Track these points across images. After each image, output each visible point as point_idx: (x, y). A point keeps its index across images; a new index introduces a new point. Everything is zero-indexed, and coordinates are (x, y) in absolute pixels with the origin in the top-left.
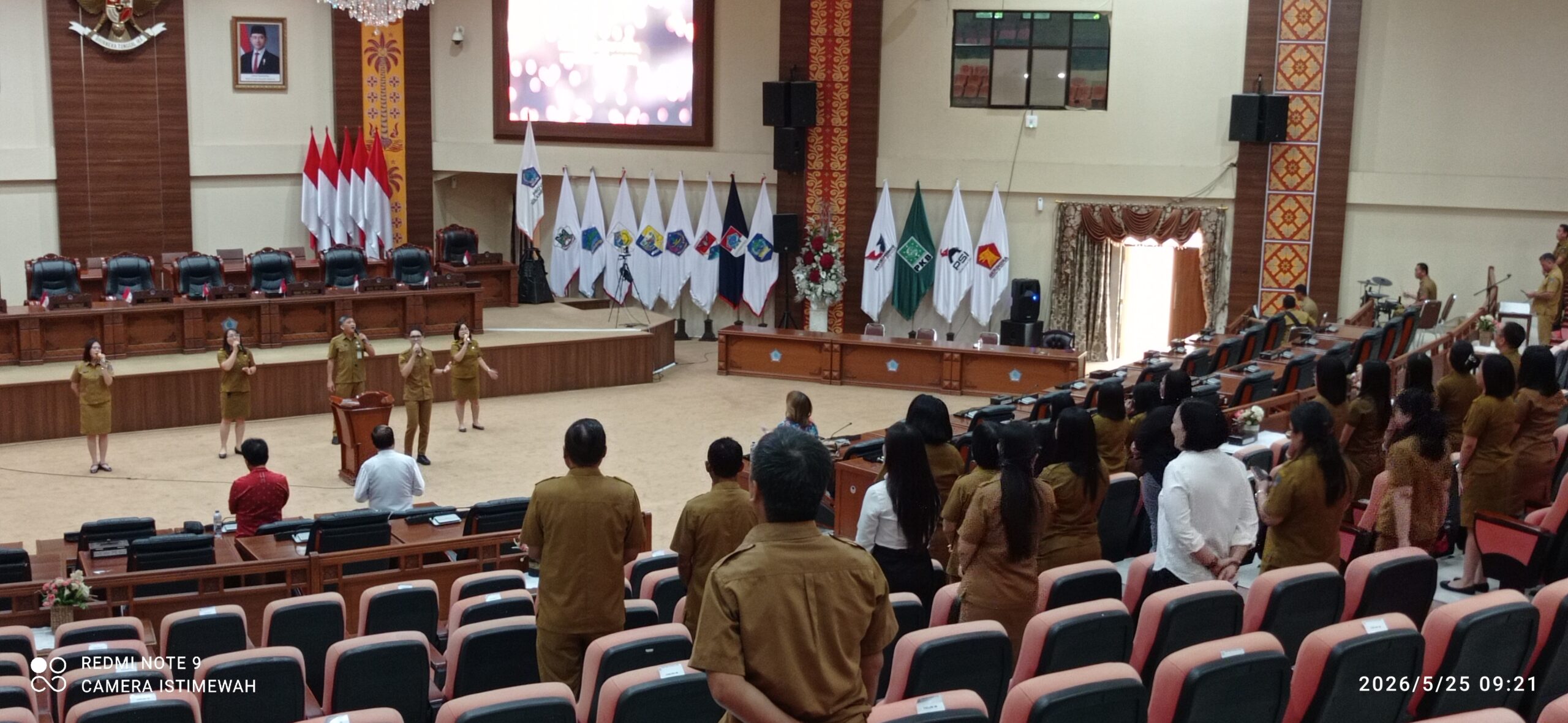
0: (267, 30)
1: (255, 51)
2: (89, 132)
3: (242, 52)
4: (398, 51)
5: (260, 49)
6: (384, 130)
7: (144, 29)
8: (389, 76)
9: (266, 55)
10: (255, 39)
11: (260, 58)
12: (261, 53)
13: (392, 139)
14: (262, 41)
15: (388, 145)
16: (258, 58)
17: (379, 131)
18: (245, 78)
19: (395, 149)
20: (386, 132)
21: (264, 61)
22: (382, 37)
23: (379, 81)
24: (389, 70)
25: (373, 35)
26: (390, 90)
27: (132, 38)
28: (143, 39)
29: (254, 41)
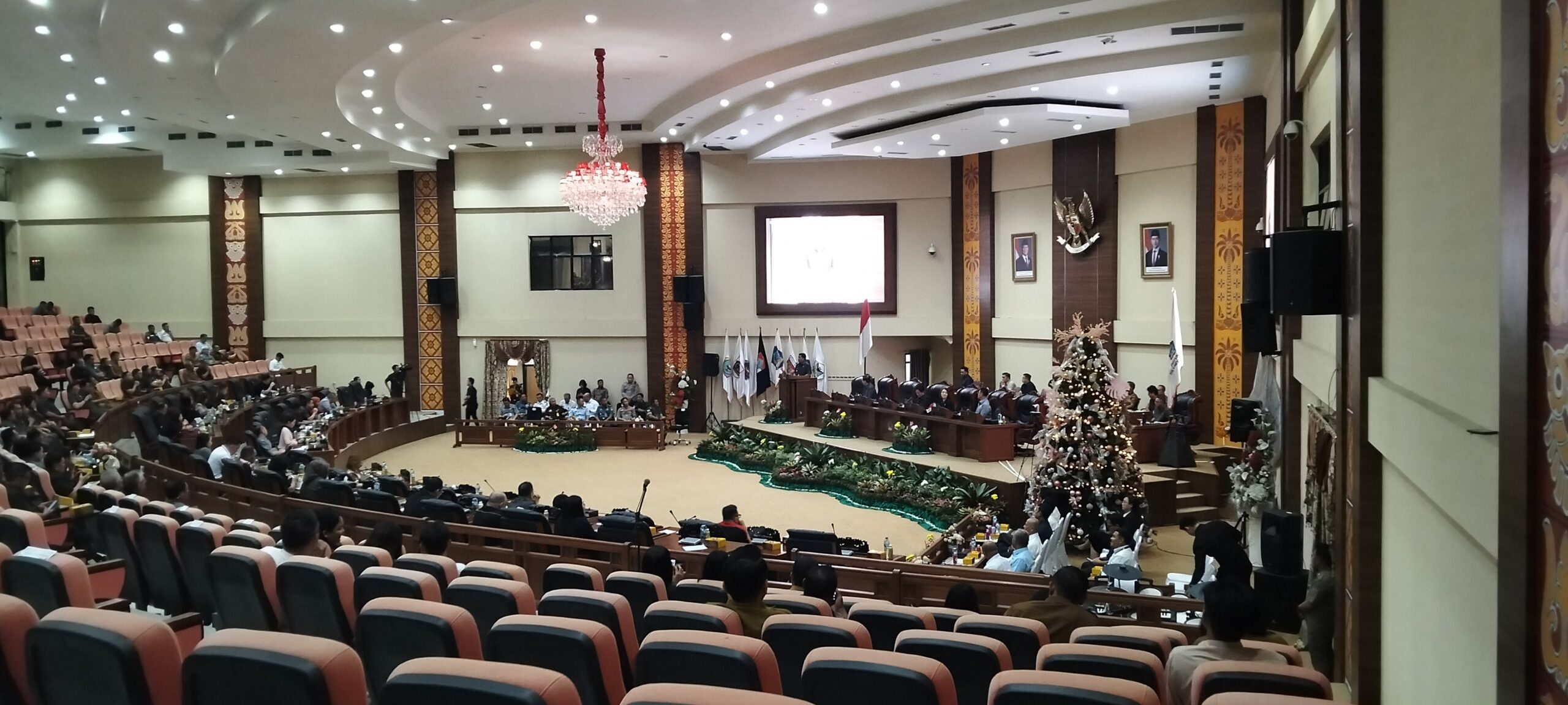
0: (1160, 233)
1: (1153, 250)
2: (1065, 310)
3: (1146, 251)
4: (1241, 243)
5: (1157, 248)
7: (1089, 238)
8: (1232, 266)
9: (1160, 252)
10: (1154, 240)
11: (1157, 253)
12: (1157, 250)
13: (1234, 319)
14: (1158, 241)
15: (1231, 325)
16: (1155, 256)
17: (1225, 311)
18: (1148, 270)
19: (1236, 328)
20: (1229, 313)
21: (1159, 256)
22: (1230, 231)
23: (1226, 270)
24: (1233, 260)
25: (1224, 230)
26: (1234, 277)
27: (1082, 244)
28: (1087, 245)
29: (1153, 242)
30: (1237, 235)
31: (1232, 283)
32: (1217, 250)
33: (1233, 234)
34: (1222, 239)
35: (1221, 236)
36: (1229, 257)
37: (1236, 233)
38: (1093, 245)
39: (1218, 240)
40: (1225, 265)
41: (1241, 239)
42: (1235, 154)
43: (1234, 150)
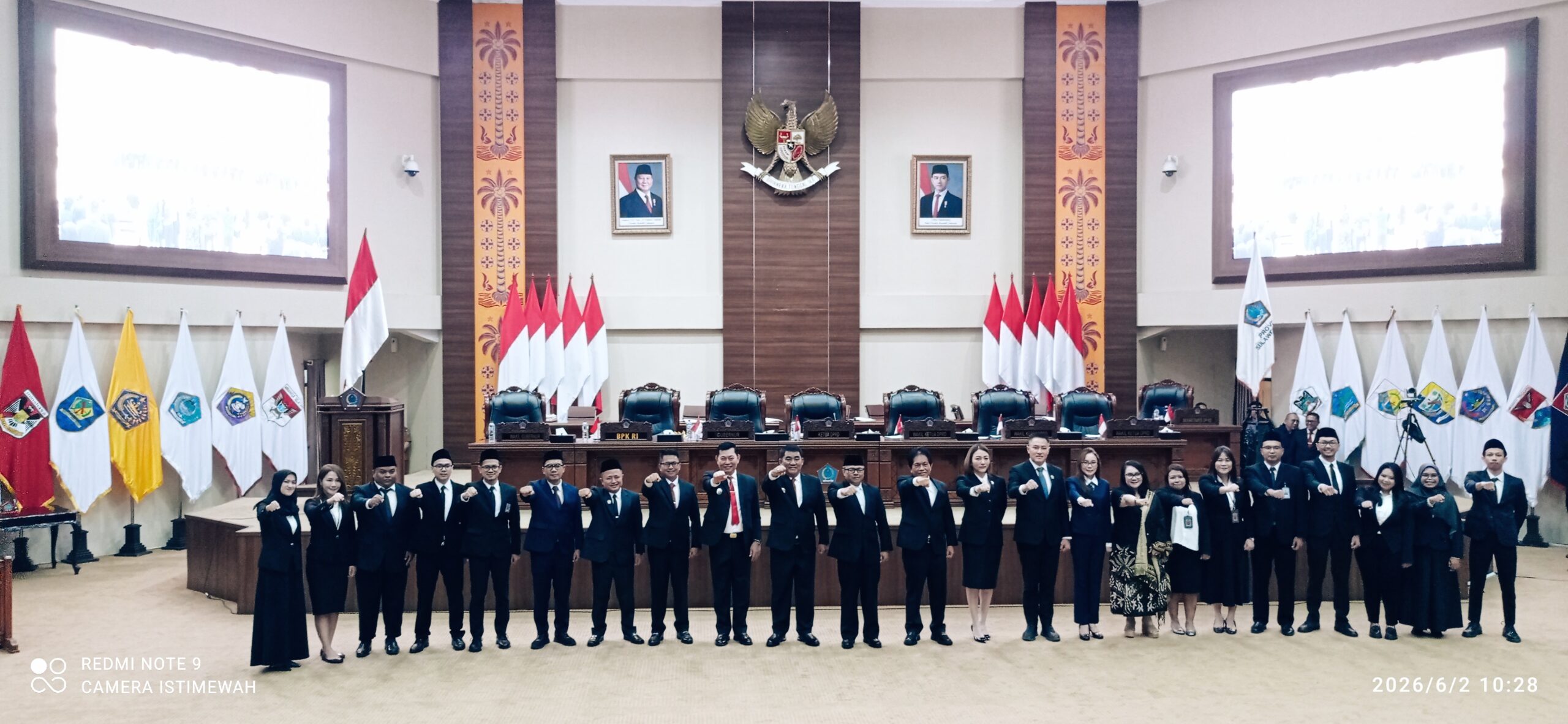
0: (950, 169)
1: (936, 193)
2: (756, 280)
3: (921, 194)
4: (1099, 190)
5: (942, 190)
6: (1080, 279)
8: (1087, 218)
9: (949, 197)
10: (937, 179)
11: (941, 200)
12: (943, 194)
13: (1089, 290)
14: (944, 181)
15: (1084, 297)
16: (938, 201)
17: (1074, 279)
18: (924, 222)
19: (1092, 302)
20: (1082, 282)
21: (946, 203)
22: (1080, 173)
23: (1075, 224)
24: (1086, 212)
25: (1070, 171)
26: (1088, 234)
28: (814, 179)
29: (935, 182)
30: (1094, 179)
31: (1085, 242)
32: (1059, 198)
33: (1086, 177)
34: (1067, 183)
35: (1066, 179)
36: (1080, 206)
37: (1091, 176)
38: (823, 181)
39: (1060, 183)
40: (1074, 219)
41: (1101, 183)
42: (1088, 73)
43: (1087, 67)
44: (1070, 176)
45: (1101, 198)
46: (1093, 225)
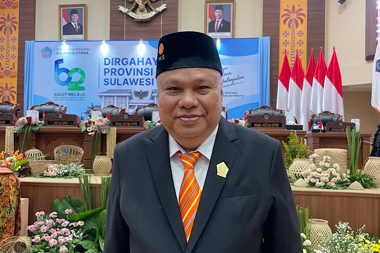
0: (224, 7)
1: (217, 20)
3: (209, 20)
4: (304, 15)
5: (220, 19)
6: (293, 62)
7: (155, 8)
8: (297, 30)
9: (223, 21)
10: (217, 13)
11: (219, 23)
12: (220, 20)
14: (221, 13)
16: (218, 24)
18: (211, 35)
21: (222, 25)
22: (294, 7)
23: (290, 34)
24: (297, 27)
25: (288, 6)
26: (297, 38)
27: (148, 12)
28: (153, 13)
29: (216, 14)
30: (301, 9)
31: (296, 43)
32: (282, 20)
33: (297, 8)
34: (286, 12)
35: (285, 10)
36: (293, 24)
37: (299, 8)
38: (159, 14)
39: (282, 12)
40: (290, 31)
41: (305, 12)
44: (288, 8)
45: (305, 19)
46: (301, 34)
